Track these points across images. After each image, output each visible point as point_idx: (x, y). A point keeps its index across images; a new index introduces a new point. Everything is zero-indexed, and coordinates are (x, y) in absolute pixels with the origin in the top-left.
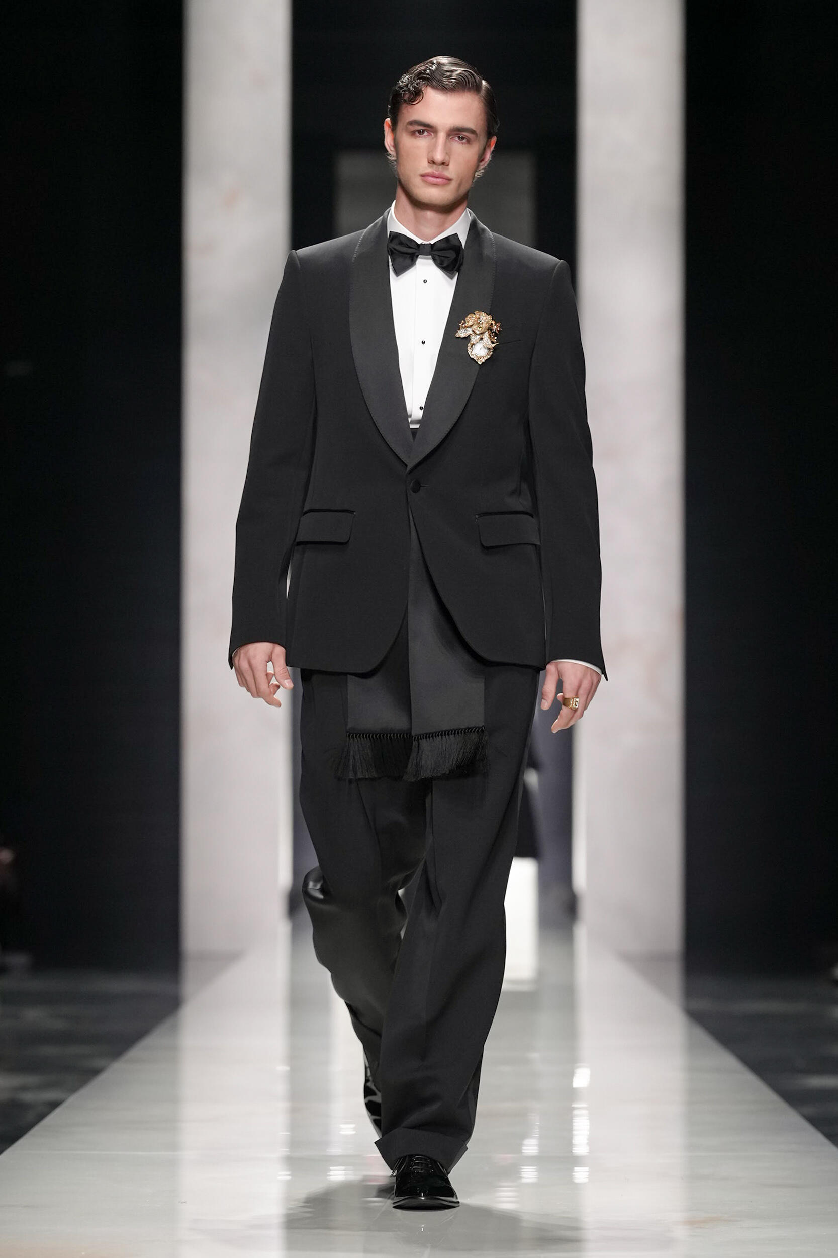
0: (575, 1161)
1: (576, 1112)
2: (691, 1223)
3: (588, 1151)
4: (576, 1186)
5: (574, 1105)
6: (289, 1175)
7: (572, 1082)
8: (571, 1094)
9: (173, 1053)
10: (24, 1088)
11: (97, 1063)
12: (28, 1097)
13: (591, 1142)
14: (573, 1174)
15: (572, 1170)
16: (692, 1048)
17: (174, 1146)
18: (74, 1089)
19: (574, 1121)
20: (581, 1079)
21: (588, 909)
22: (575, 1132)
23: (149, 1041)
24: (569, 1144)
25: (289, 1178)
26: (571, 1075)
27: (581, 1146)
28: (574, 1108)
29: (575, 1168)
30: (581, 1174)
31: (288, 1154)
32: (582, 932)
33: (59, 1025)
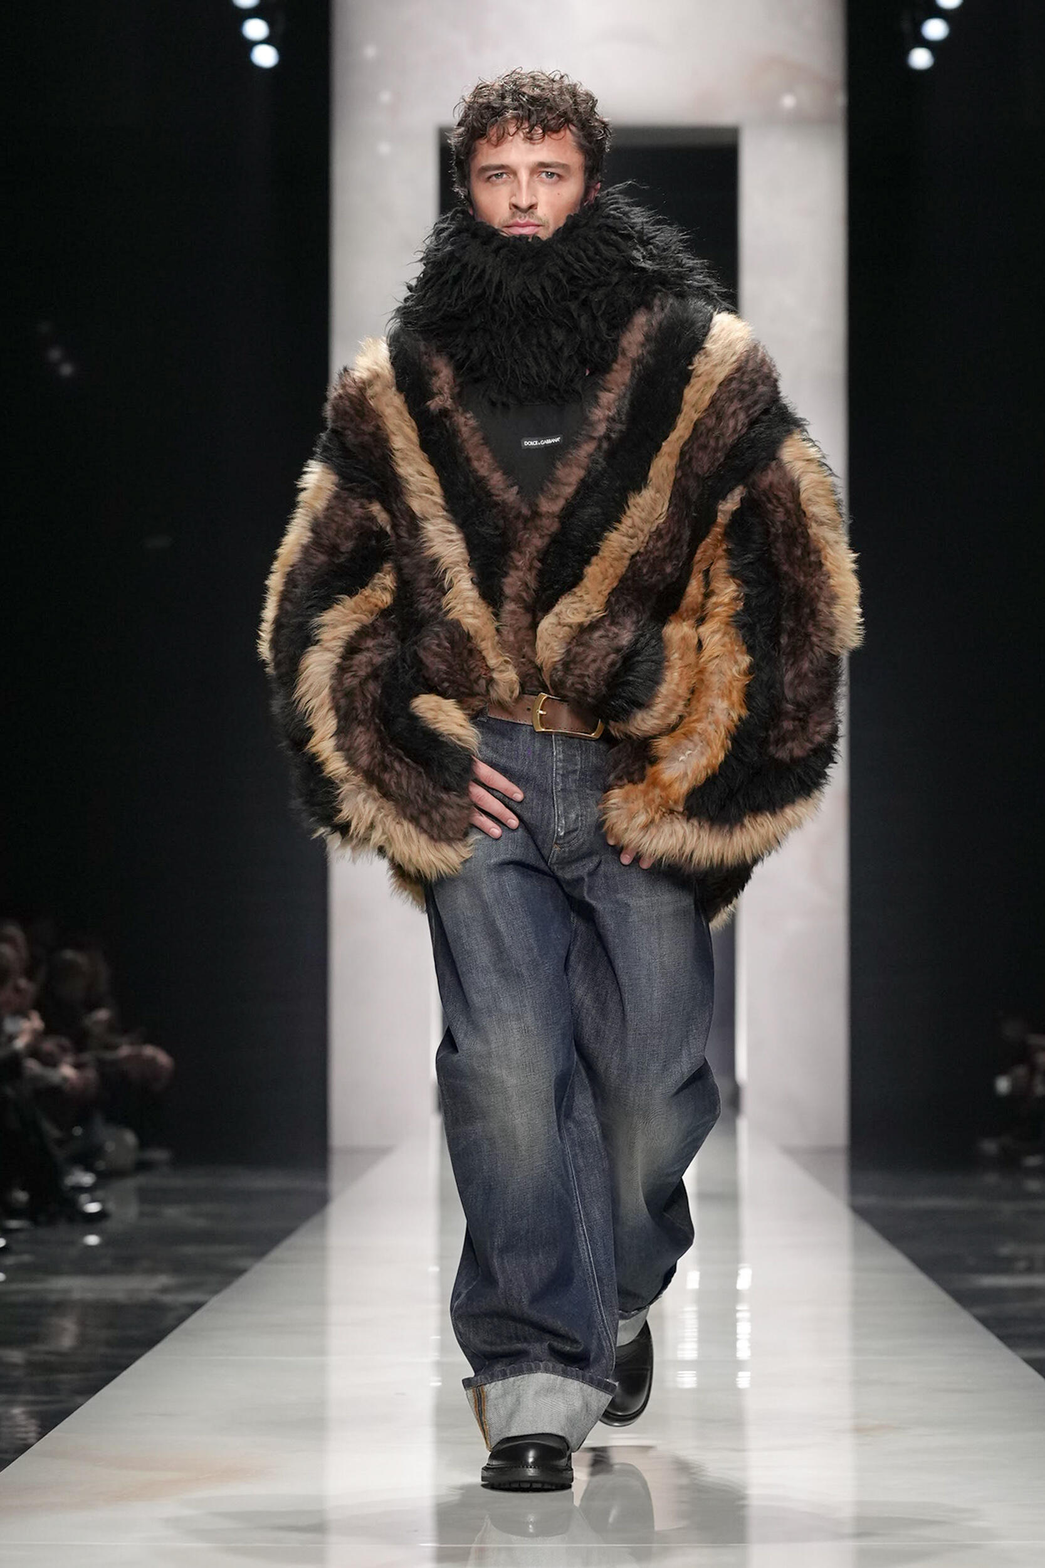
0: (739, 1365)
1: (739, 1315)
2: (859, 1430)
3: (749, 1354)
4: (738, 1392)
5: (738, 1308)
6: (440, 1381)
7: (735, 1283)
8: (733, 1296)
9: (320, 1253)
10: (165, 1290)
11: (241, 1263)
12: (167, 1298)
13: (754, 1345)
14: (737, 1379)
15: (736, 1376)
16: (858, 1247)
17: (322, 1351)
18: (216, 1292)
19: (738, 1324)
20: (744, 1280)
21: (750, 1101)
22: (738, 1337)
23: (295, 1240)
24: (733, 1347)
25: (440, 1384)
26: (735, 1275)
27: (743, 1351)
28: (738, 1311)
29: (740, 1374)
30: (744, 1380)
31: (438, 1358)
32: (743, 1125)
33: (201, 1223)
